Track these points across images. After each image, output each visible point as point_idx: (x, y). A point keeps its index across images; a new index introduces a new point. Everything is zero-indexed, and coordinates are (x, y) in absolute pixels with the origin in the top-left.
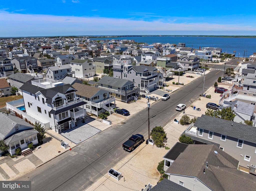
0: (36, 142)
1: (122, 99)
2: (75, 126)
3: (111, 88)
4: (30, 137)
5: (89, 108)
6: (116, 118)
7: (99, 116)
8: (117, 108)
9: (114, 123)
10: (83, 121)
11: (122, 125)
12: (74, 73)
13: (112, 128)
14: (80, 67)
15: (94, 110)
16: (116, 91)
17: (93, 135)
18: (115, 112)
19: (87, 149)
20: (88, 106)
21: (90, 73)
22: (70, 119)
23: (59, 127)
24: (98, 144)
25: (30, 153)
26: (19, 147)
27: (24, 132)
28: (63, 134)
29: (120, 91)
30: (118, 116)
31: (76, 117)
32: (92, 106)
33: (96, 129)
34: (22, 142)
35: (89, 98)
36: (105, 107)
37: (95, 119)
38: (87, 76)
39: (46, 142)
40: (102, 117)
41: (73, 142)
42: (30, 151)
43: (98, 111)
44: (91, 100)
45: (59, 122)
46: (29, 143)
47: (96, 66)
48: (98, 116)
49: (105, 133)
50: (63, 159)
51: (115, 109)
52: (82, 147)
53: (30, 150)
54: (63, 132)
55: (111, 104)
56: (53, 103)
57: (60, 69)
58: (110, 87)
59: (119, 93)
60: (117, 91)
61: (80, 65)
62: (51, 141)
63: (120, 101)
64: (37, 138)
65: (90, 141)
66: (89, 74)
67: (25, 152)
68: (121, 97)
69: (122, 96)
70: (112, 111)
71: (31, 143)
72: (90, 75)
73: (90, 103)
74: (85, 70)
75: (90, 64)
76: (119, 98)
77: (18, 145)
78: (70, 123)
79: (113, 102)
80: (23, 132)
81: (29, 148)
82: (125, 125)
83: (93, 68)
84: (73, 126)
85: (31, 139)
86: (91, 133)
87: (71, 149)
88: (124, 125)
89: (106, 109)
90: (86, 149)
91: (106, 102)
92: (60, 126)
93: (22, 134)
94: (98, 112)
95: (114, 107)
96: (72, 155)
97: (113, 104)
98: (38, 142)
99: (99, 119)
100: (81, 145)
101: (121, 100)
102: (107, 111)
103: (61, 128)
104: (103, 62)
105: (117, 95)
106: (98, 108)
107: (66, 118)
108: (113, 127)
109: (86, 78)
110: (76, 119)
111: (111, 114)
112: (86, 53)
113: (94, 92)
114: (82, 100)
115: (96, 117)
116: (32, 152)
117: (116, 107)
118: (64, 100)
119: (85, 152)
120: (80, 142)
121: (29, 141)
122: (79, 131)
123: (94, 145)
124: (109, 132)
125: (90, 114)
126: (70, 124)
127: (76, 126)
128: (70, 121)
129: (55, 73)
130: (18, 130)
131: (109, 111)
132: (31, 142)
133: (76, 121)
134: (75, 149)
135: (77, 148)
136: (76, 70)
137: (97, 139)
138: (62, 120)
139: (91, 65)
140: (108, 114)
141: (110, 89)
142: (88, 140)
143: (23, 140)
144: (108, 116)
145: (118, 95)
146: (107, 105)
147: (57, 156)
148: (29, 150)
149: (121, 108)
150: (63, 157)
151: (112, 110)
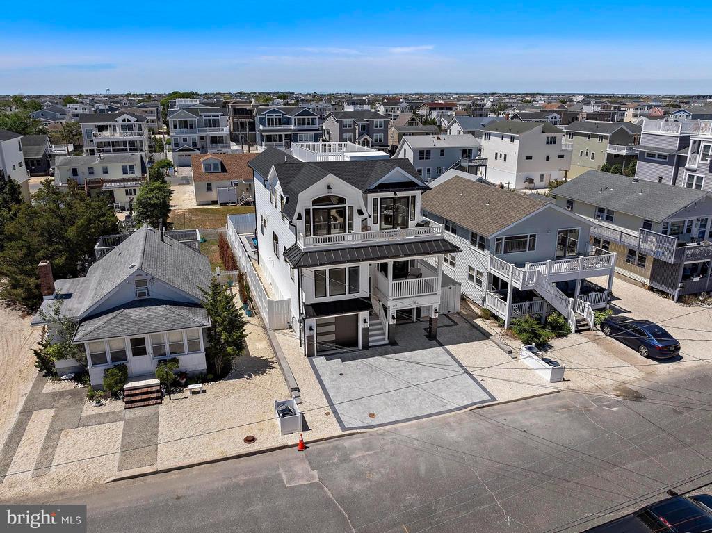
0: (195, 361)
1: (652, 279)
2: (386, 342)
3: (609, 219)
4: (174, 336)
5: (479, 282)
6: (600, 357)
7: (514, 328)
8: (617, 311)
9: (577, 381)
10: (430, 331)
11: (617, 403)
12: (484, 163)
13: (558, 403)
14: (511, 148)
15: (498, 297)
16: (632, 236)
17: (442, 409)
18: (598, 327)
19: (376, 477)
20: (475, 274)
21: (545, 173)
22: (364, 304)
23: (311, 329)
24: (444, 471)
25: (151, 402)
26: (122, 362)
27: (160, 309)
28: (320, 361)
29: (650, 238)
30: (611, 350)
31: (395, 304)
32: (490, 274)
33: (471, 381)
34: (139, 347)
35: (485, 235)
36: (551, 294)
37: (486, 335)
38: (531, 181)
39: (239, 376)
40: (525, 335)
41: (335, 412)
42: (155, 395)
43: (514, 301)
44: (493, 245)
45: (312, 305)
46: (165, 361)
47: (572, 151)
48: (511, 324)
49: (509, 418)
50: (237, 486)
51: (602, 316)
52: (361, 454)
53: (157, 391)
54: (325, 356)
55: (588, 289)
56: (299, 217)
57: (437, 146)
58: (605, 214)
59: (643, 245)
60: (636, 234)
61: (512, 139)
62: (256, 379)
63: (644, 285)
64: (203, 349)
65: (414, 436)
66: (542, 176)
67: (137, 391)
68: (649, 264)
69: (655, 260)
70: (584, 320)
71: (176, 361)
72: (541, 181)
73: (484, 261)
74: (529, 158)
75: (551, 141)
76: (640, 269)
77: (119, 356)
78: (365, 321)
79: (602, 281)
80: (159, 307)
81: (156, 381)
82: (636, 405)
83: (561, 157)
84: (374, 340)
85: (177, 348)
86: (443, 395)
87: (303, 446)
88: (629, 403)
89: (557, 305)
90: (371, 470)
91: (562, 269)
92: (312, 322)
93: (148, 316)
94: (511, 309)
95: (602, 305)
96: (293, 476)
97: (602, 290)
98: (204, 366)
99: (509, 342)
100: (359, 440)
101: (647, 282)
102: (560, 315)
103: (318, 335)
104: (606, 137)
105: (632, 253)
106: (515, 290)
107: (348, 296)
108: (564, 397)
109: (526, 188)
110: (392, 312)
111: (578, 332)
112: (550, 117)
113: (512, 214)
114: (437, 230)
115: (498, 330)
116: (159, 401)
117: (612, 308)
118: (356, 214)
119: (358, 487)
120: (369, 421)
121: (168, 350)
122: (390, 371)
123: (423, 468)
124: (531, 421)
125: (476, 310)
126: (361, 325)
127: (393, 342)
128: (364, 315)
129: (420, 159)
130: (144, 294)
131: (569, 314)
132: (173, 356)
133: (393, 322)
134: (320, 452)
135: (336, 448)
136: (496, 158)
137: (452, 435)
138: (328, 299)
139: (555, 143)
140: (560, 330)
141: (604, 224)
142: (406, 429)
143: (141, 341)
144: (560, 336)
145: (634, 257)
146: (567, 288)
147: (228, 458)
148: (154, 389)
149: (635, 316)
150: (245, 474)
151: (589, 313)
